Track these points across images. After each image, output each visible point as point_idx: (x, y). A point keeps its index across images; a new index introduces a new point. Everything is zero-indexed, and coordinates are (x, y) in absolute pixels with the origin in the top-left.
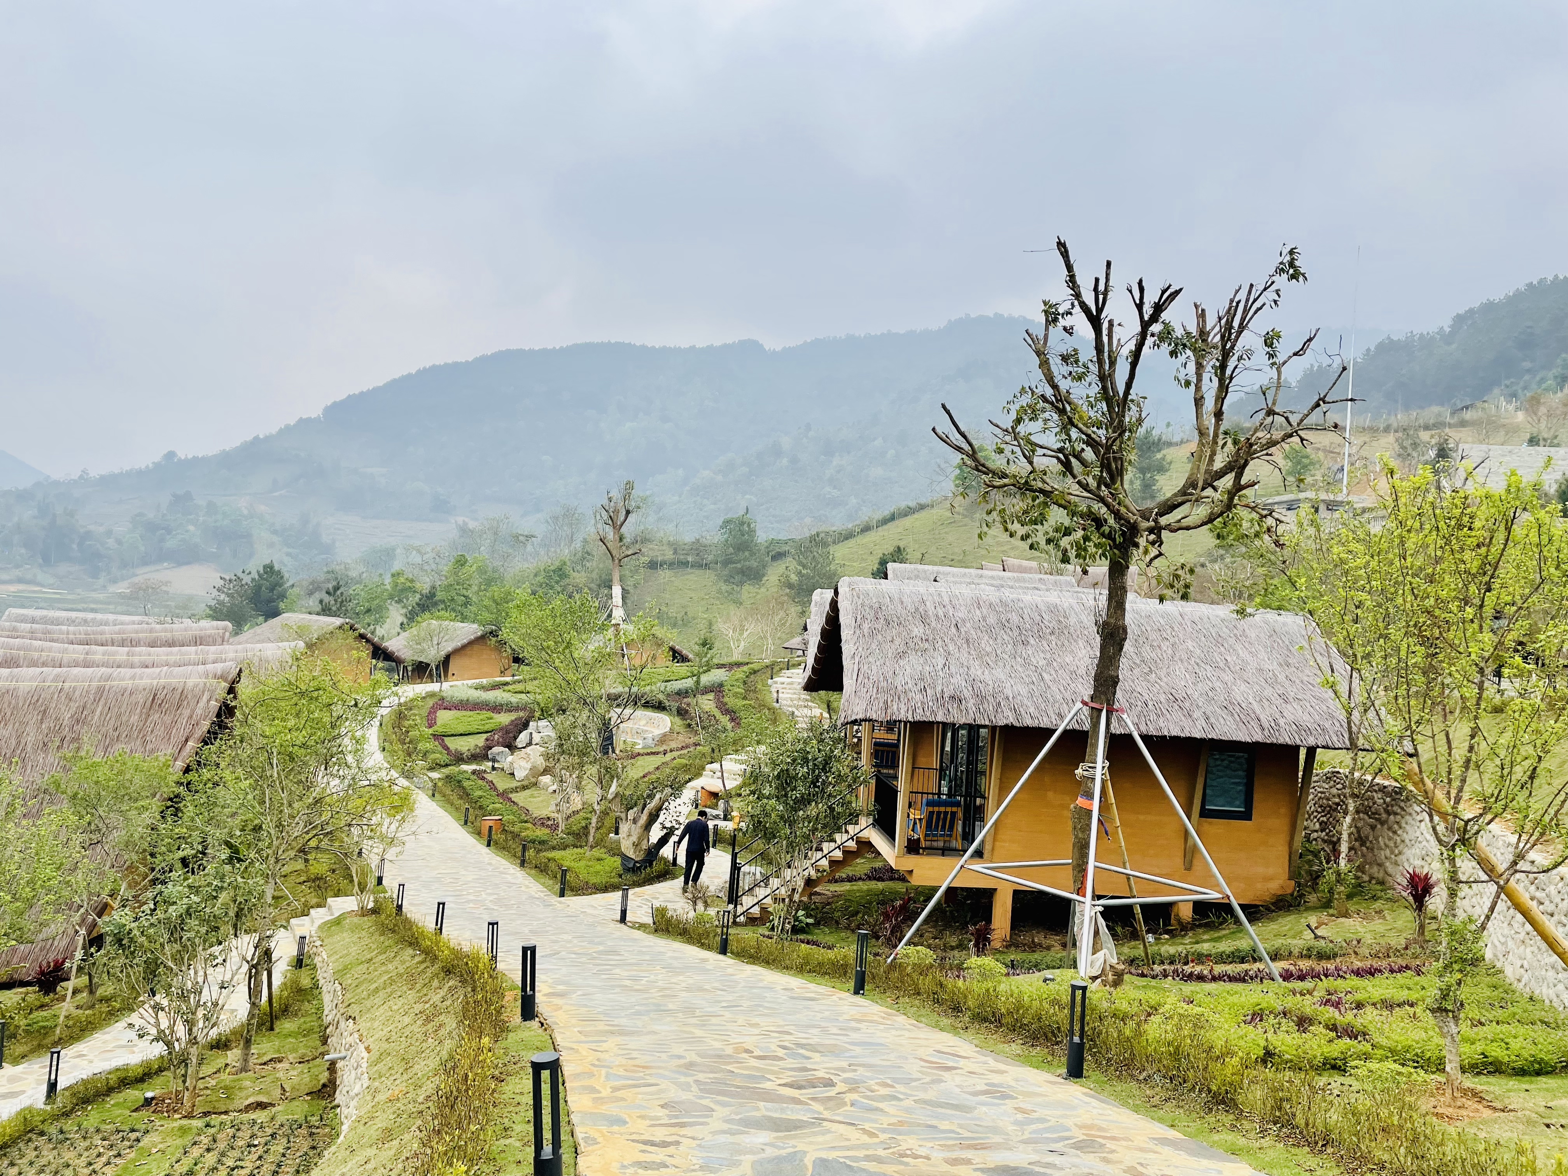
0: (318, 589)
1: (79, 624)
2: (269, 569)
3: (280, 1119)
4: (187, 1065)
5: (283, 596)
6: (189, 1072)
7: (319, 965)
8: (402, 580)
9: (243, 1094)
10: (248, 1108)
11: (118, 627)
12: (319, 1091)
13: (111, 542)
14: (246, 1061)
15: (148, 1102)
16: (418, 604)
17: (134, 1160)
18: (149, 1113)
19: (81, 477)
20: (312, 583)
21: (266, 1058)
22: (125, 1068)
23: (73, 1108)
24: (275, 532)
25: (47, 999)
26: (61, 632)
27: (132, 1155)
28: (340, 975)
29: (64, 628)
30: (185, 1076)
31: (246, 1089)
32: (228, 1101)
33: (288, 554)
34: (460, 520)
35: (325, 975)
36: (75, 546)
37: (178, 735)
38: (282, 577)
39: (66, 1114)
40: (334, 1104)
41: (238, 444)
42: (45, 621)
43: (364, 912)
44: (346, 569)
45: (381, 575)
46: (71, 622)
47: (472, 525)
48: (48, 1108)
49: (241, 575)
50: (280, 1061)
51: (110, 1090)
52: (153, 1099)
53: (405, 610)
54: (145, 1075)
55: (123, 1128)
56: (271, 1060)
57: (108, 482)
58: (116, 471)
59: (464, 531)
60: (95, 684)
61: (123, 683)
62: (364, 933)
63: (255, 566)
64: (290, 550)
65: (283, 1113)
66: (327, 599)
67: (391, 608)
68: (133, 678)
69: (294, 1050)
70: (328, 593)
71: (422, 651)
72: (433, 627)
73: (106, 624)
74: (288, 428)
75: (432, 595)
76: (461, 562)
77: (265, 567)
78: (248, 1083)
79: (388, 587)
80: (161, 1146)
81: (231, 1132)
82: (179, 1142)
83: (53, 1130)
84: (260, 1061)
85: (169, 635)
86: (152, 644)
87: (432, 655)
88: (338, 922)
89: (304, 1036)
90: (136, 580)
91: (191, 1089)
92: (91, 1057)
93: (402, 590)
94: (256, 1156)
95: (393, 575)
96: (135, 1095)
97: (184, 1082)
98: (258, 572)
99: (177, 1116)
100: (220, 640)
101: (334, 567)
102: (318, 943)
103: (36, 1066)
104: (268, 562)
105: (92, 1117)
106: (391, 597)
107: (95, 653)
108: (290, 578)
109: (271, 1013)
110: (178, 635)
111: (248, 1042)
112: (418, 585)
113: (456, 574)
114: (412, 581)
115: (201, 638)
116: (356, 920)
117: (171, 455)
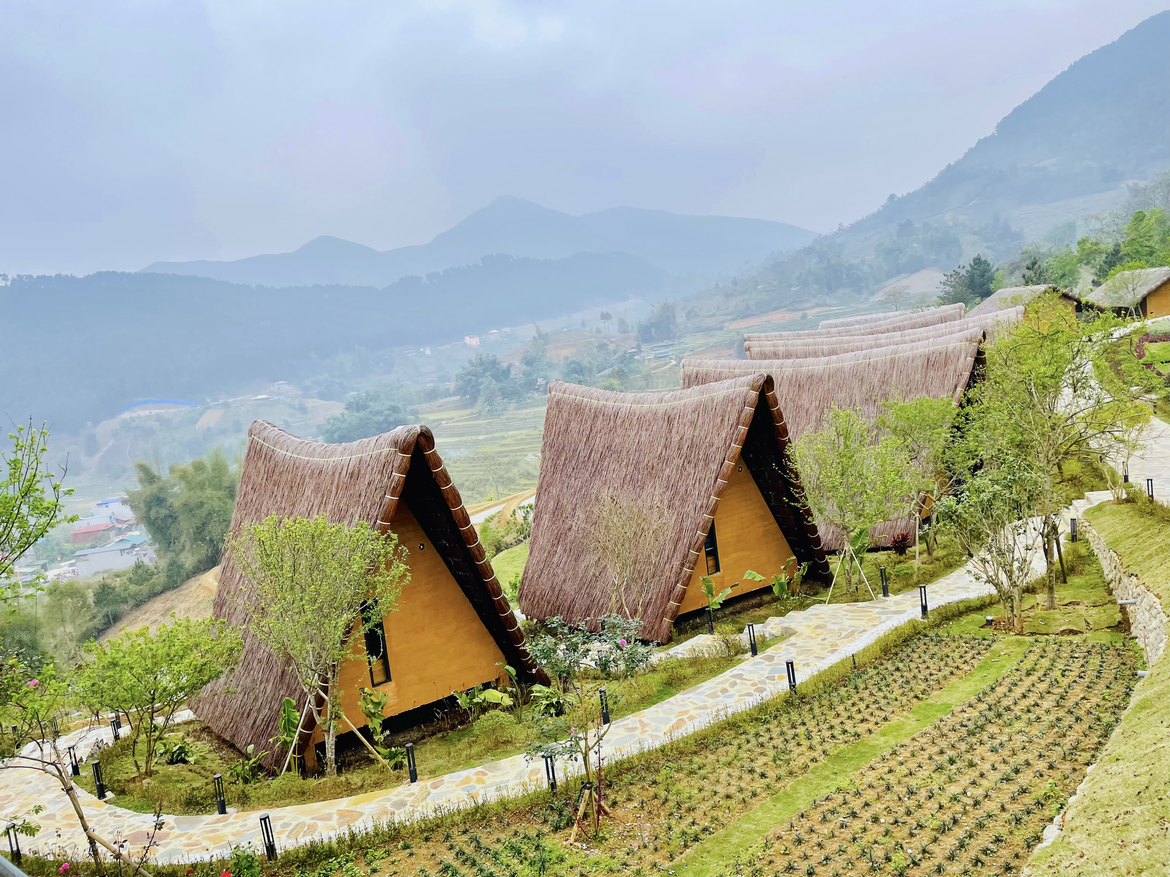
0: (1018, 267)
1: (863, 323)
2: (978, 261)
3: (1090, 643)
4: (1012, 600)
5: (991, 279)
6: (1015, 605)
7: (1090, 539)
8: (1088, 245)
9: (1057, 623)
10: (1063, 633)
11: (889, 320)
12: (1117, 626)
13: (865, 268)
14: (1052, 602)
15: (989, 623)
16: (1105, 262)
17: (989, 658)
18: (992, 630)
19: (839, 229)
20: (1012, 264)
21: (1066, 602)
22: (969, 601)
23: (940, 623)
24: (975, 233)
25: (902, 558)
26: (856, 330)
27: (988, 654)
28: (1113, 545)
29: (857, 327)
30: (1012, 607)
31: (1058, 619)
32: (1046, 627)
33: (988, 247)
34: (1131, 183)
35: (1098, 546)
36: (845, 276)
37: (950, 383)
38: (989, 265)
39: (938, 626)
40: (1131, 636)
41: (936, 175)
42: (842, 325)
43: (1119, 501)
44: (1038, 248)
45: (1067, 245)
46: (859, 322)
47: (1142, 184)
48: (926, 621)
49: (958, 270)
50: (1078, 604)
51: (961, 614)
52: (992, 621)
53: (1093, 270)
54: (982, 607)
55: (977, 637)
56: (1070, 603)
57: (857, 227)
58: (860, 219)
59: (1135, 191)
60: (888, 357)
61: (906, 354)
62: (1124, 516)
63: (966, 261)
64: (988, 244)
65: (1093, 638)
66: (1028, 273)
67: (1081, 270)
68: (912, 349)
69: (1087, 598)
70: (1028, 268)
71: (1120, 298)
72: (1126, 276)
73: (880, 320)
74: (971, 150)
75: (1116, 252)
76: (1140, 218)
77: (974, 260)
78: (1058, 616)
79: (1076, 253)
80: (1006, 651)
81: (1056, 647)
82: (1018, 649)
83: (931, 634)
84: (1062, 603)
85: (923, 319)
86: (913, 327)
87: (1130, 299)
88: (1100, 508)
89: (1092, 588)
90: (886, 290)
91: (1018, 616)
92: (941, 593)
93: (1088, 254)
94: (1079, 665)
95: (1079, 243)
96: (978, 617)
97: (1012, 611)
98: (970, 265)
99: (1011, 633)
100: (958, 317)
101: (1025, 248)
102: (1086, 524)
103: (909, 597)
104: (976, 256)
105: (954, 628)
106: (1080, 261)
107: (881, 339)
108: (995, 265)
109: (1063, 570)
110: (929, 318)
111: (1051, 589)
112: (1102, 247)
113: (1136, 229)
114: (1097, 244)
115: (945, 318)
116: (1115, 507)
117: (892, 196)
